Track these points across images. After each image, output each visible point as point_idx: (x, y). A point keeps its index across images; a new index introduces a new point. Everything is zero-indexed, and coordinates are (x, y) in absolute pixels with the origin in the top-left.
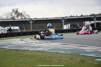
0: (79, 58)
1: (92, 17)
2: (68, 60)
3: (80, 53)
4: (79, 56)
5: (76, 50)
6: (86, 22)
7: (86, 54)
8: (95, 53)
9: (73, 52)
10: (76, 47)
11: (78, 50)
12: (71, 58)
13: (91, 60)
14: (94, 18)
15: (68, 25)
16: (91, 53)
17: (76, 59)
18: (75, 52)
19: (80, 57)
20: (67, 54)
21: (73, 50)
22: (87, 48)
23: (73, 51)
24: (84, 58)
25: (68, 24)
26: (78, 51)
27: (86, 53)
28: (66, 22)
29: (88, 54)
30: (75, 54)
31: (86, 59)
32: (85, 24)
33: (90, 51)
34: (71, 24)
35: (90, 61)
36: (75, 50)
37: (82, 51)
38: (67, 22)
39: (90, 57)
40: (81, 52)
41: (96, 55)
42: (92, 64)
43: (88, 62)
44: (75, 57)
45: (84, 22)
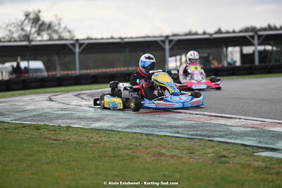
0: (211, 150)
1: (247, 34)
2: (179, 156)
3: (214, 137)
4: (212, 144)
5: (202, 127)
6: (230, 49)
7: (230, 139)
8: (255, 136)
9: (195, 133)
10: (202, 120)
11: (207, 126)
12: (189, 149)
13: (243, 154)
14: (252, 37)
15: (181, 59)
16: (245, 134)
17: (204, 151)
18: (199, 133)
19: (213, 147)
20: (177, 137)
21: (194, 127)
22: (233, 120)
23: (196, 129)
24: (224, 150)
25: (181, 54)
26: (208, 131)
27: (231, 134)
28: (176, 48)
29: (236, 139)
30: (199, 139)
31: (230, 153)
32: (227, 56)
33: (242, 129)
35: (243, 156)
36: (199, 127)
37: (218, 129)
38: (178, 49)
39: (242, 147)
40: (217, 134)
41: (260, 142)
42: (249, 165)
43: (236, 160)
44: (200, 146)
45: (225, 49)
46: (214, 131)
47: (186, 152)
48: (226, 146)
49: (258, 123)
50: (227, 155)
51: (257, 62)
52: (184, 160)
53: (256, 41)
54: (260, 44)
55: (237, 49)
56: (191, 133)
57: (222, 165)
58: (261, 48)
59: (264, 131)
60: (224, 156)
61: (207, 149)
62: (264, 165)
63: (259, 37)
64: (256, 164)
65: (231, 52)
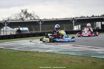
0: (90, 60)
2: (78, 62)
3: (91, 55)
4: (91, 58)
5: (87, 51)
6: (97, 23)
7: (97, 56)
9: (84, 54)
10: (87, 49)
11: (89, 51)
12: (82, 60)
15: (79, 26)
16: (103, 55)
17: (88, 61)
18: (86, 54)
20: (77, 55)
21: (84, 52)
22: (98, 49)
24: (95, 60)
25: (79, 25)
26: (89, 53)
27: (98, 54)
28: (77, 22)
29: (99, 56)
30: (86, 56)
31: (97, 61)
32: (96, 25)
33: (102, 53)
34: (82, 25)
35: (102, 63)
36: (86, 51)
37: (93, 53)
38: (78, 23)
39: (102, 59)
43: (100, 64)
44: (86, 59)
46: (91, 53)
48: (96, 59)
50: (96, 62)
52: (80, 64)
55: (100, 23)
56: (82, 54)
57: (94, 66)
65: (98, 24)
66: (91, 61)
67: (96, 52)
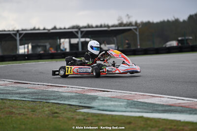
0: (47, 109)
1: (73, 30)
2: (25, 113)
3: (50, 100)
5: (42, 93)
6: (62, 40)
7: (61, 101)
8: (77, 99)
9: (37, 97)
10: (42, 89)
11: (45, 93)
12: (32, 109)
13: (69, 111)
14: (77, 32)
15: (28, 47)
16: (71, 98)
17: (42, 110)
18: (39, 97)
19: (49, 106)
20: (23, 100)
21: (36, 93)
22: (63, 88)
23: (37, 95)
24: (57, 108)
25: (28, 44)
26: (46, 95)
27: (62, 98)
28: (24, 39)
29: (65, 101)
30: (39, 101)
31: (61, 110)
33: (69, 94)
34: (33, 45)
35: (69, 113)
37: (53, 94)
38: (26, 40)
39: (69, 107)
40: (52, 97)
41: (80, 103)
42: (73, 118)
43: (64, 115)
44: (40, 106)
45: (59, 40)
46: (50, 96)
47: (30, 110)
48: (58, 106)
49: (80, 90)
50: (58, 112)
51: (80, 49)
52: (28, 116)
53: (79, 35)
54: (82, 37)
55: (67, 40)
56: (33, 97)
57: (54, 119)
58: (83, 40)
59: (84, 95)
60: (56, 113)
61: (45, 108)
62: (83, 117)
63: (82, 32)
64: (78, 117)
65: (63, 42)
66: (49, 110)
67: (58, 94)
